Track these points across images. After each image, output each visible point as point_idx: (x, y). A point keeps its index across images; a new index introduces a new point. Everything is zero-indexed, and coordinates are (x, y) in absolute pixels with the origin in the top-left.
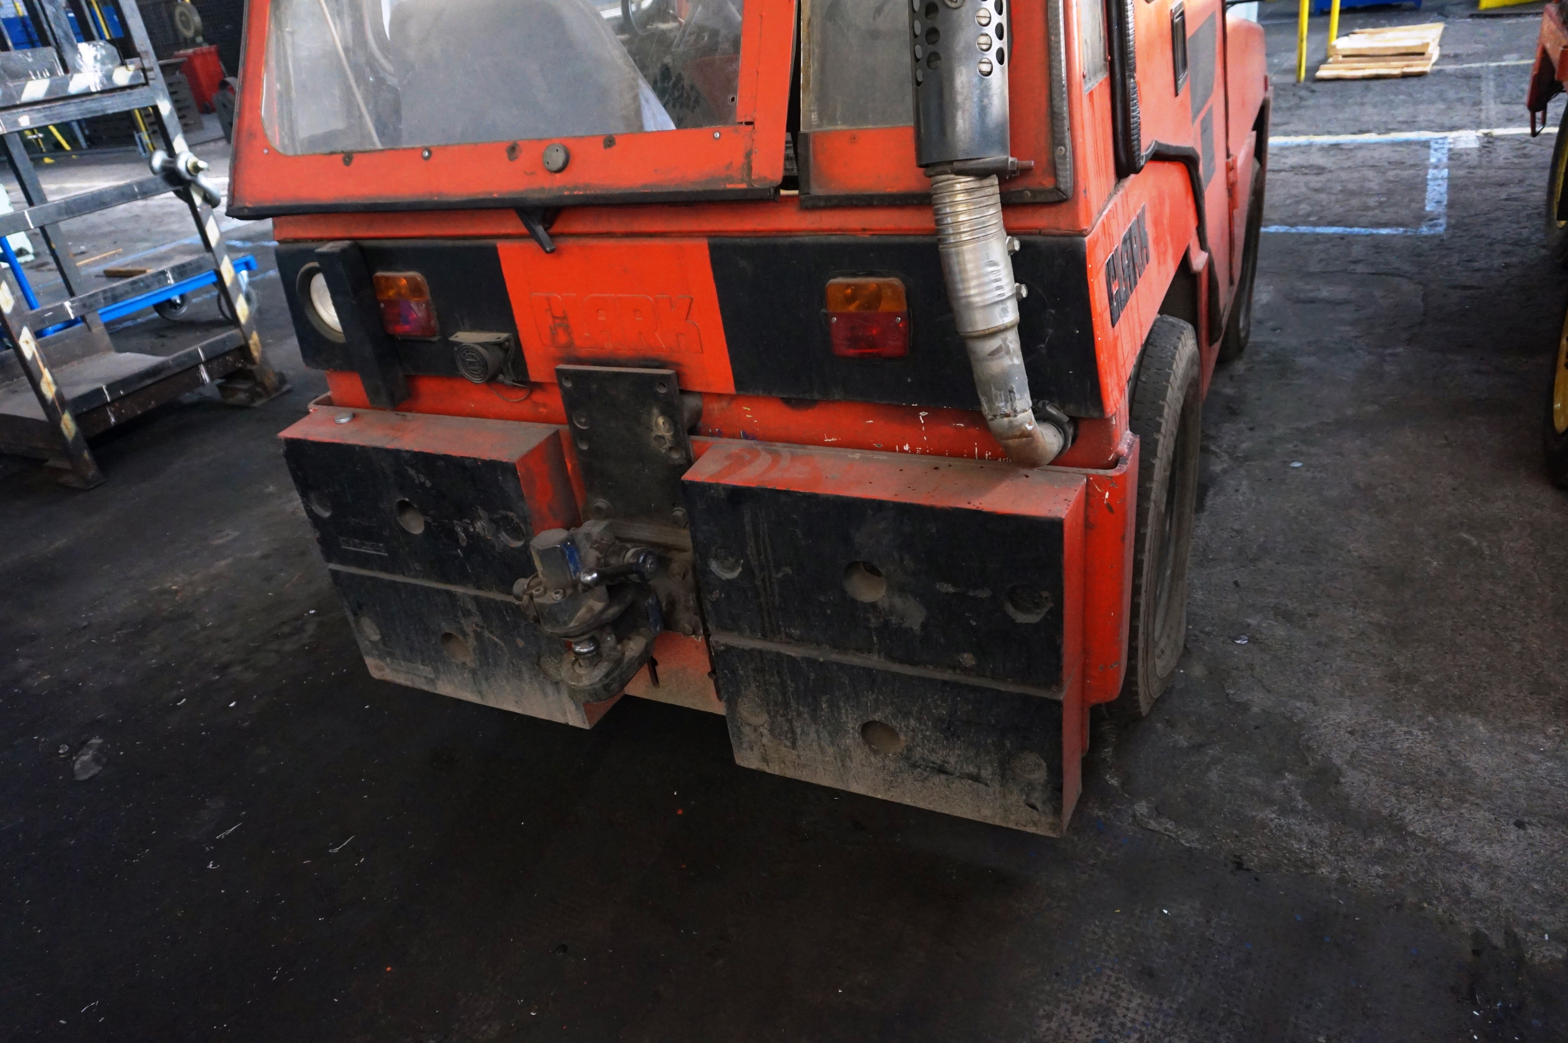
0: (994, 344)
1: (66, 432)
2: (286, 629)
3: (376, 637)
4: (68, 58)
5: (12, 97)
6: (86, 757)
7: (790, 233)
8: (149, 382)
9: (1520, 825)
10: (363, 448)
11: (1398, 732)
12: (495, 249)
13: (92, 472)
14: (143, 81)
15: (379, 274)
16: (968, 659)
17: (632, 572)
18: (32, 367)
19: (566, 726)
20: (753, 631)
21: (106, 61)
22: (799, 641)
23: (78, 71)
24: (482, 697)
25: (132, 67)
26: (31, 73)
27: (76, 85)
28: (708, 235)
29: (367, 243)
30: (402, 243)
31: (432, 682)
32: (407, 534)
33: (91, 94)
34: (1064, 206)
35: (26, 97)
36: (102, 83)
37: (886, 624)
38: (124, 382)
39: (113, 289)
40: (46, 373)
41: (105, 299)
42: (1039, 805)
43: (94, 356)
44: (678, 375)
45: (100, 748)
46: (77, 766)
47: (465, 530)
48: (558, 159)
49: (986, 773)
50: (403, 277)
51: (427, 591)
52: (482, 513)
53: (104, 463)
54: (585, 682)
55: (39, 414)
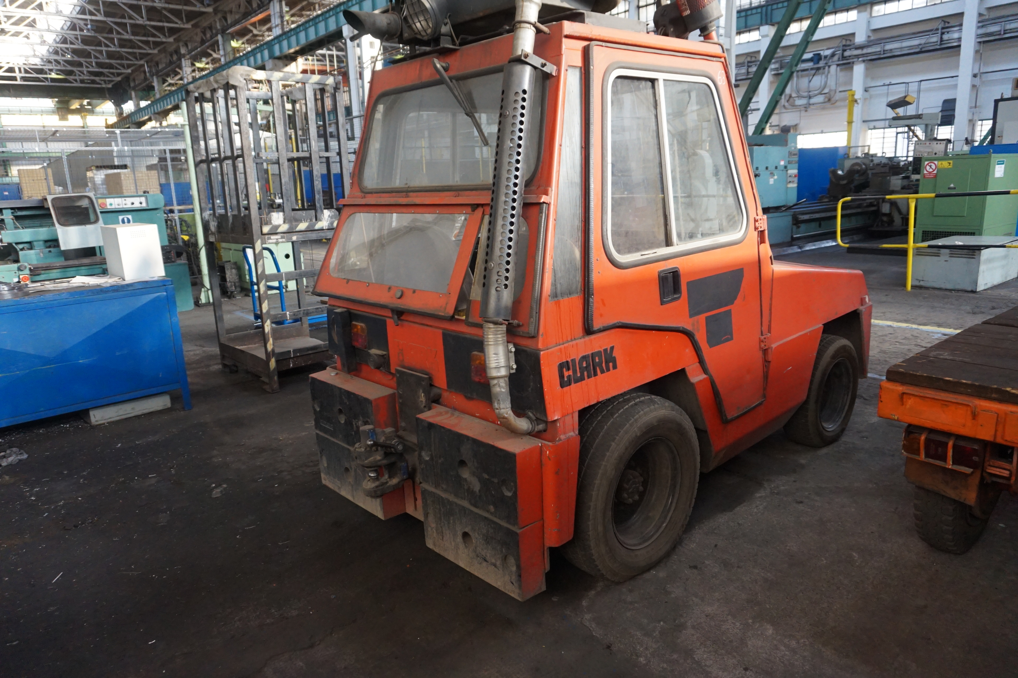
0: (495, 382)
1: (271, 366)
2: (311, 464)
3: (326, 465)
4: (318, 215)
5: (293, 228)
6: (219, 490)
7: (463, 333)
8: (310, 352)
9: (746, 669)
10: (332, 385)
11: (729, 621)
12: (385, 321)
13: (276, 386)
15: (354, 323)
16: (492, 508)
17: (393, 448)
18: (266, 336)
19: (377, 517)
20: (432, 484)
21: (332, 217)
22: (445, 491)
23: (321, 221)
24: (354, 499)
26: (303, 220)
27: (319, 225)
28: (444, 329)
29: (352, 311)
30: (364, 314)
31: (339, 488)
32: (340, 422)
33: (323, 230)
34: (534, 339)
35: (298, 229)
36: (328, 226)
37: (469, 488)
38: (300, 350)
39: (308, 310)
40: (271, 340)
41: (303, 313)
42: (514, 583)
43: (300, 337)
44: (430, 379)
45: (225, 489)
46: (214, 492)
47: (356, 424)
48: (399, 294)
49: (498, 563)
50: (360, 325)
51: (343, 447)
52: (361, 418)
53: (282, 385)
54: (368, 487)
55: (263, 356)
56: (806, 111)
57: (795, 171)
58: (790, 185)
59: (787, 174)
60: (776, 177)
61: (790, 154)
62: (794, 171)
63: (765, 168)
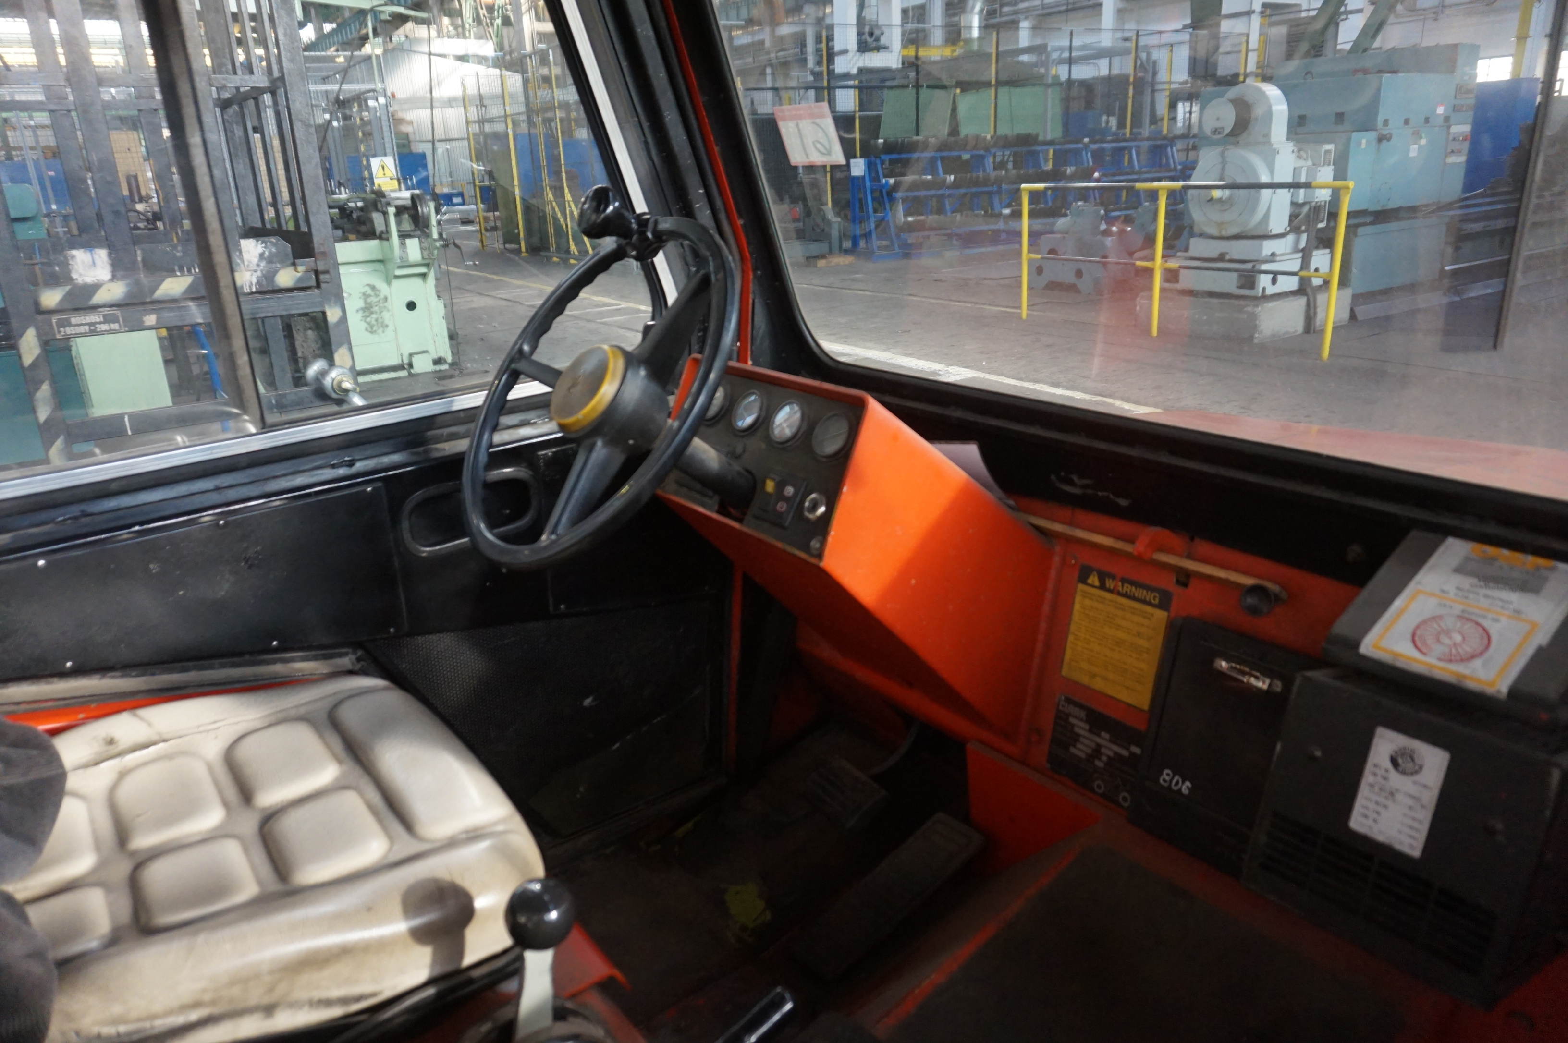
5: (142, 293)
14: (313, 282)
21: (275, 259)
25: (301, 269)
26: (176, 268)
35: (160, 293)
36: (258, 282)
56: (1436, 20)
57: (1466, 128)
58: (1452, 159)
59: (1449, 134)
60: (1423, 142)
61: (1461, 90)
62: (1463, 128)
63: (1403, 121)
